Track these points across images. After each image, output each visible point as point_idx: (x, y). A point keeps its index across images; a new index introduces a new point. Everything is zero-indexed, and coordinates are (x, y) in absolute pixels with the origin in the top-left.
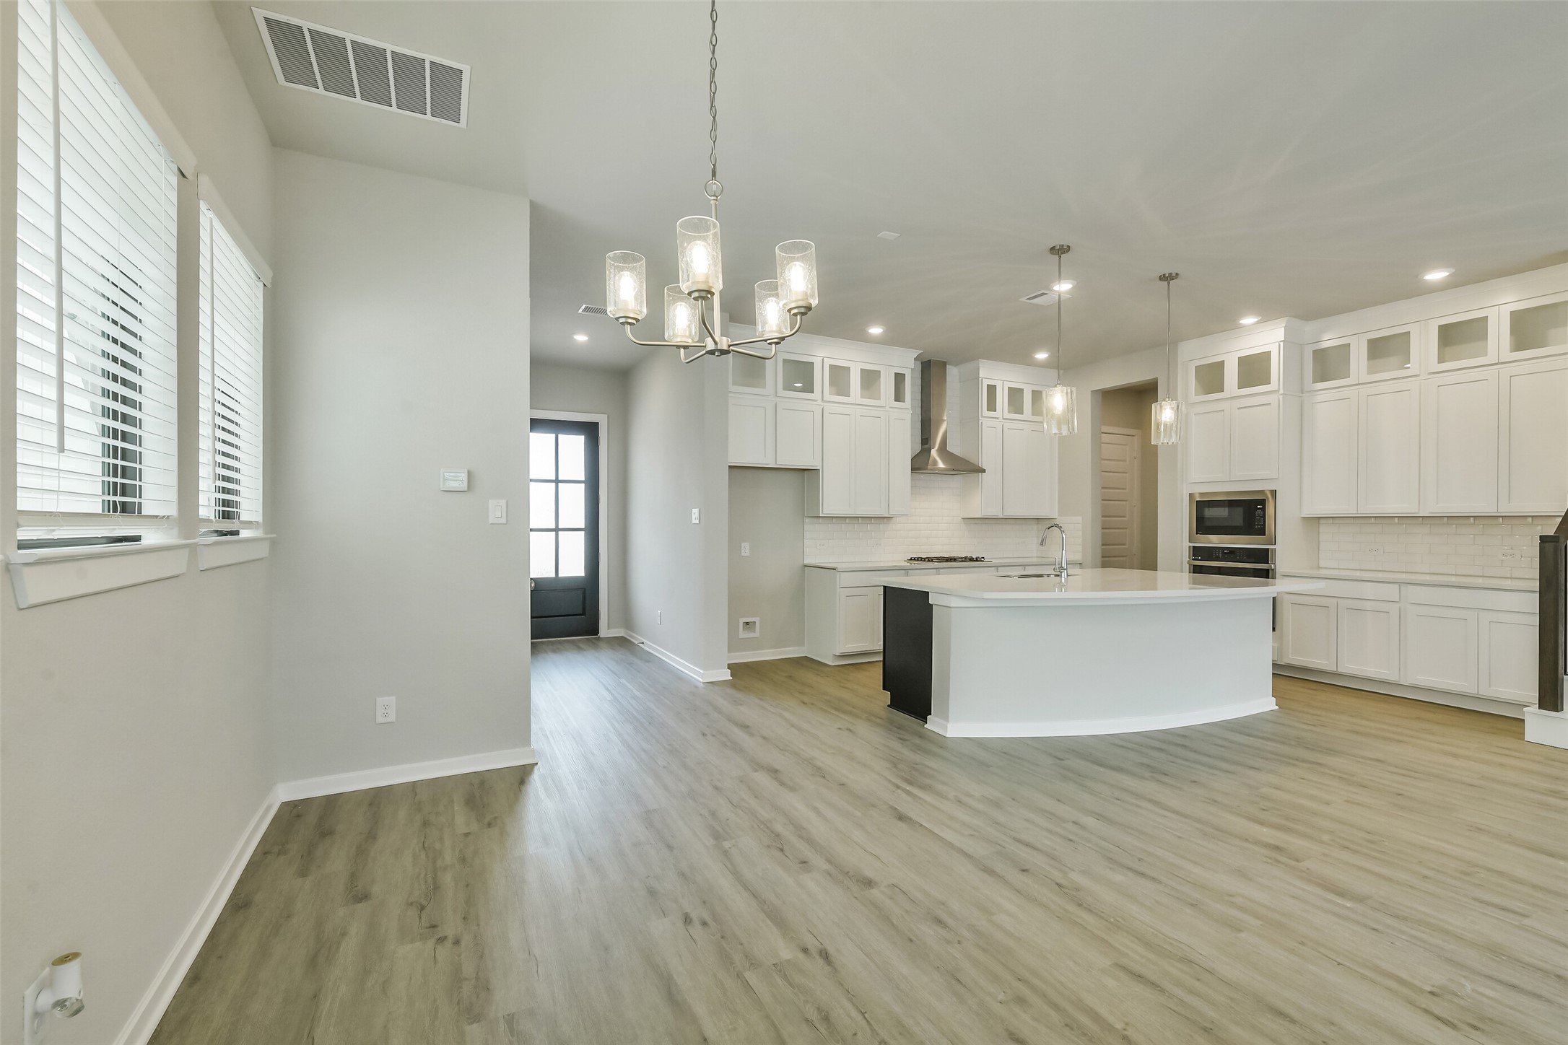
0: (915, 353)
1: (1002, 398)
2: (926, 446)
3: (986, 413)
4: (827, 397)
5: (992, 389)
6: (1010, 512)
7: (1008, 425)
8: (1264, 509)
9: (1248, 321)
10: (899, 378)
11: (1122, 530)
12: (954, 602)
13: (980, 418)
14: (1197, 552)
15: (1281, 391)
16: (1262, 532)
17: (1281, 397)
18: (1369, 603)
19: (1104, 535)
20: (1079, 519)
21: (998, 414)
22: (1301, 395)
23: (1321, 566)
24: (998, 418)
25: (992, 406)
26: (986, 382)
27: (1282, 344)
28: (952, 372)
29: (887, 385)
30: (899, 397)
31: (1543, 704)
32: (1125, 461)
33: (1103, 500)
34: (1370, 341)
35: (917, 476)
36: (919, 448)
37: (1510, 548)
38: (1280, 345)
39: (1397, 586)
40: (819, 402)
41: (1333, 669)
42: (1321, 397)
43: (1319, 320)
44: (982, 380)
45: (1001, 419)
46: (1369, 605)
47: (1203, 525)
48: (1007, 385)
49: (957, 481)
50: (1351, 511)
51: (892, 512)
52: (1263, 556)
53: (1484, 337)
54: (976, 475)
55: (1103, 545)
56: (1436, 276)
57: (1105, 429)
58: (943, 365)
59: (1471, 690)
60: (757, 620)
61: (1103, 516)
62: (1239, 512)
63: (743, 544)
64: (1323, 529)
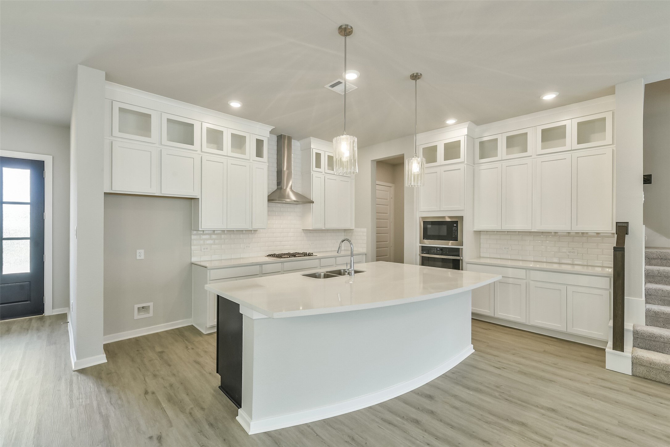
0: (270, 128)
1: (324, 161)
2: (279, 187)
3: (315, 169)
4: (205, 149)
5: (318, 155)
6: (329, 226)
7: (328, 176)
8: (457, 226)
9: (451, 122)
10: (259, 143)
11: (385, 234)
12: (256, 316)
13: (311, 172)
14: (424, 249)
15: (466, 162)
16: (456, 239)
17: (465, 165)
18: (511, 279)
19: (377, 237)
20: (365, 230)
21: (322, 169)
22: (473, 165)
23: (481, 256)
24: (322, 172)
25: (318, 165)
26: (315, 151)
27: (466, 136)
28: (296, 144)
29: (251, 146)
30: (259, 154)
31: (615, 348)
32: (387, 199)
33: (377, 219)
34: (507, 137)
35: (272, 204)
36: (275, 187)
37: (572, 248)
38: (465, 137)
39: (525, 270)
40: (199, 152)
41: (492, 315)
42: (483, 167)
43: (483, 125)
44: (313, 150)
45: (323, 173)
46: (511, 281)
47: (426, 235)
48: (327, 154)
49: (299, 208)
50: (498, 228)
51: (255, 227)
52: (457, 252)
53: (564, 136)
54: (309, 204)
55: (377, 242)
56: (549, 97)
57: (378, 182)
58: (290, 139)
59: (563, 329)
60: (151, 304)
61: (377, 227)
62: (445, 228)
63: (138, 251)
64: (482, 237)
